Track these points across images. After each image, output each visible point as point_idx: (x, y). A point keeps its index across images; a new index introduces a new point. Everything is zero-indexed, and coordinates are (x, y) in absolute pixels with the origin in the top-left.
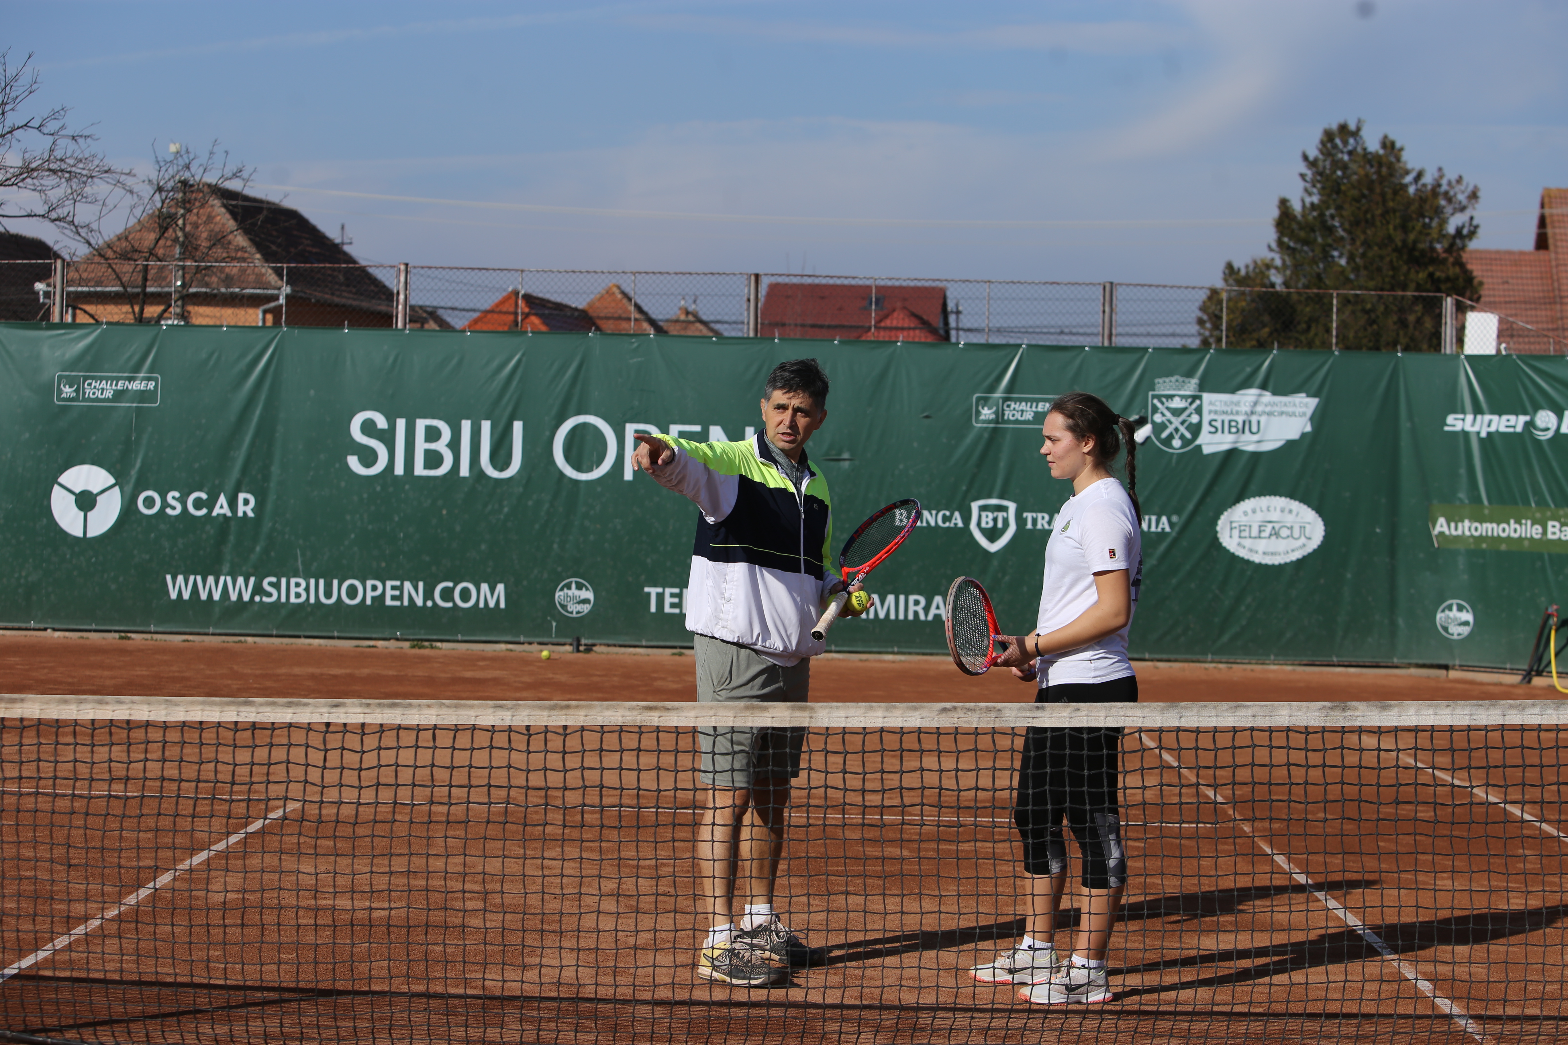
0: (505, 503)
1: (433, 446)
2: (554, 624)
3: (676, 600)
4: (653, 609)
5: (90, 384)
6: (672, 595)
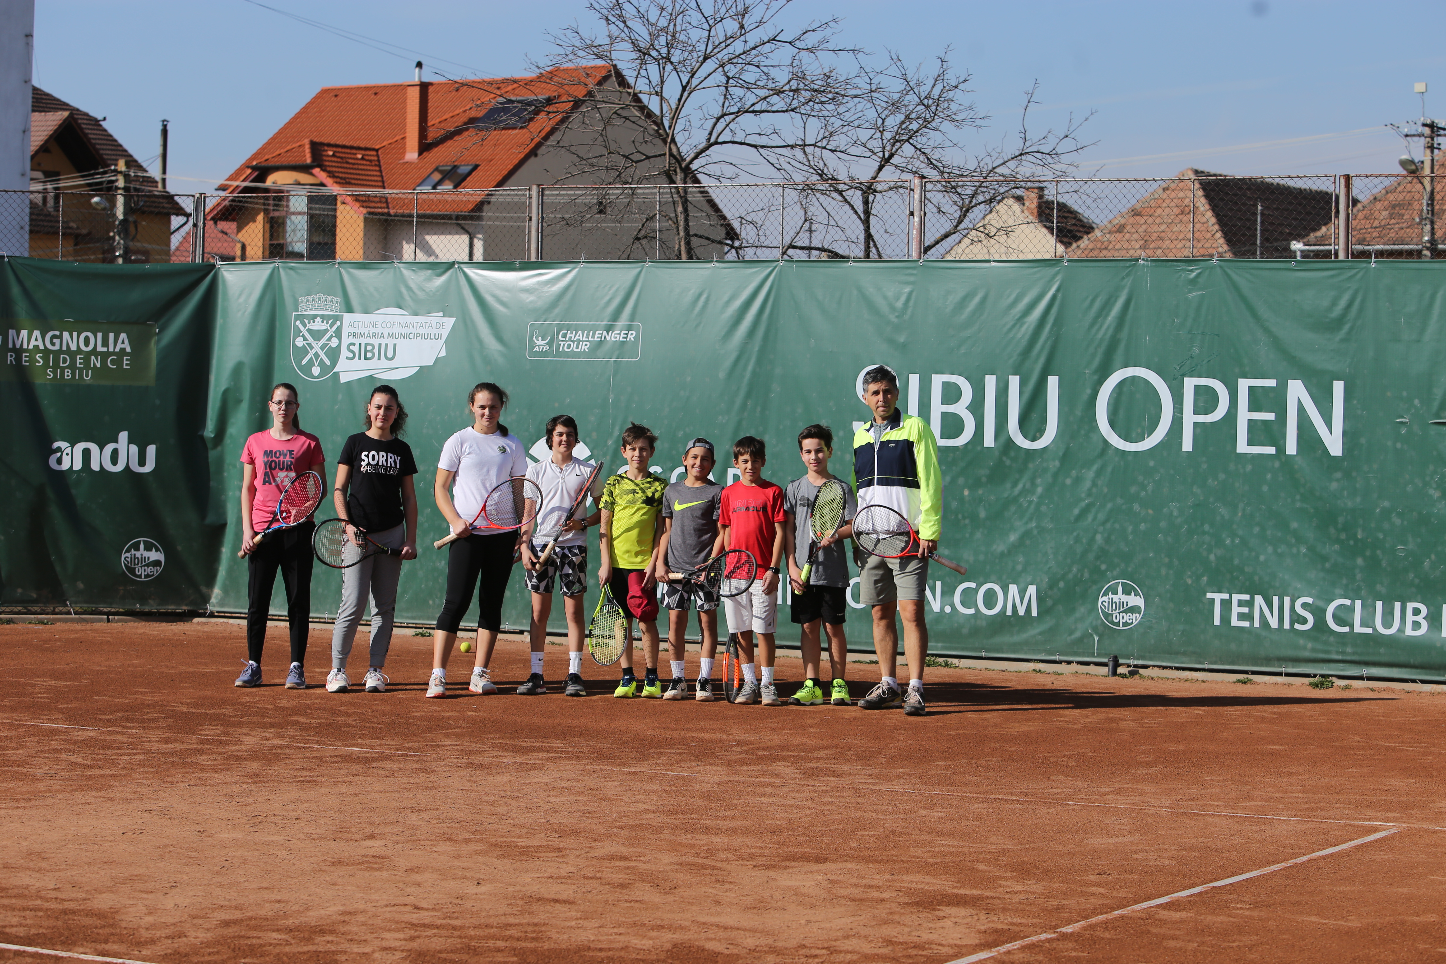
0: (1039, 481)
1: (951, 409)
2: (1096, 639)
3: (1246, 610)
4: (1217, 622)
5: (565, 336)
6: (1241, 604)
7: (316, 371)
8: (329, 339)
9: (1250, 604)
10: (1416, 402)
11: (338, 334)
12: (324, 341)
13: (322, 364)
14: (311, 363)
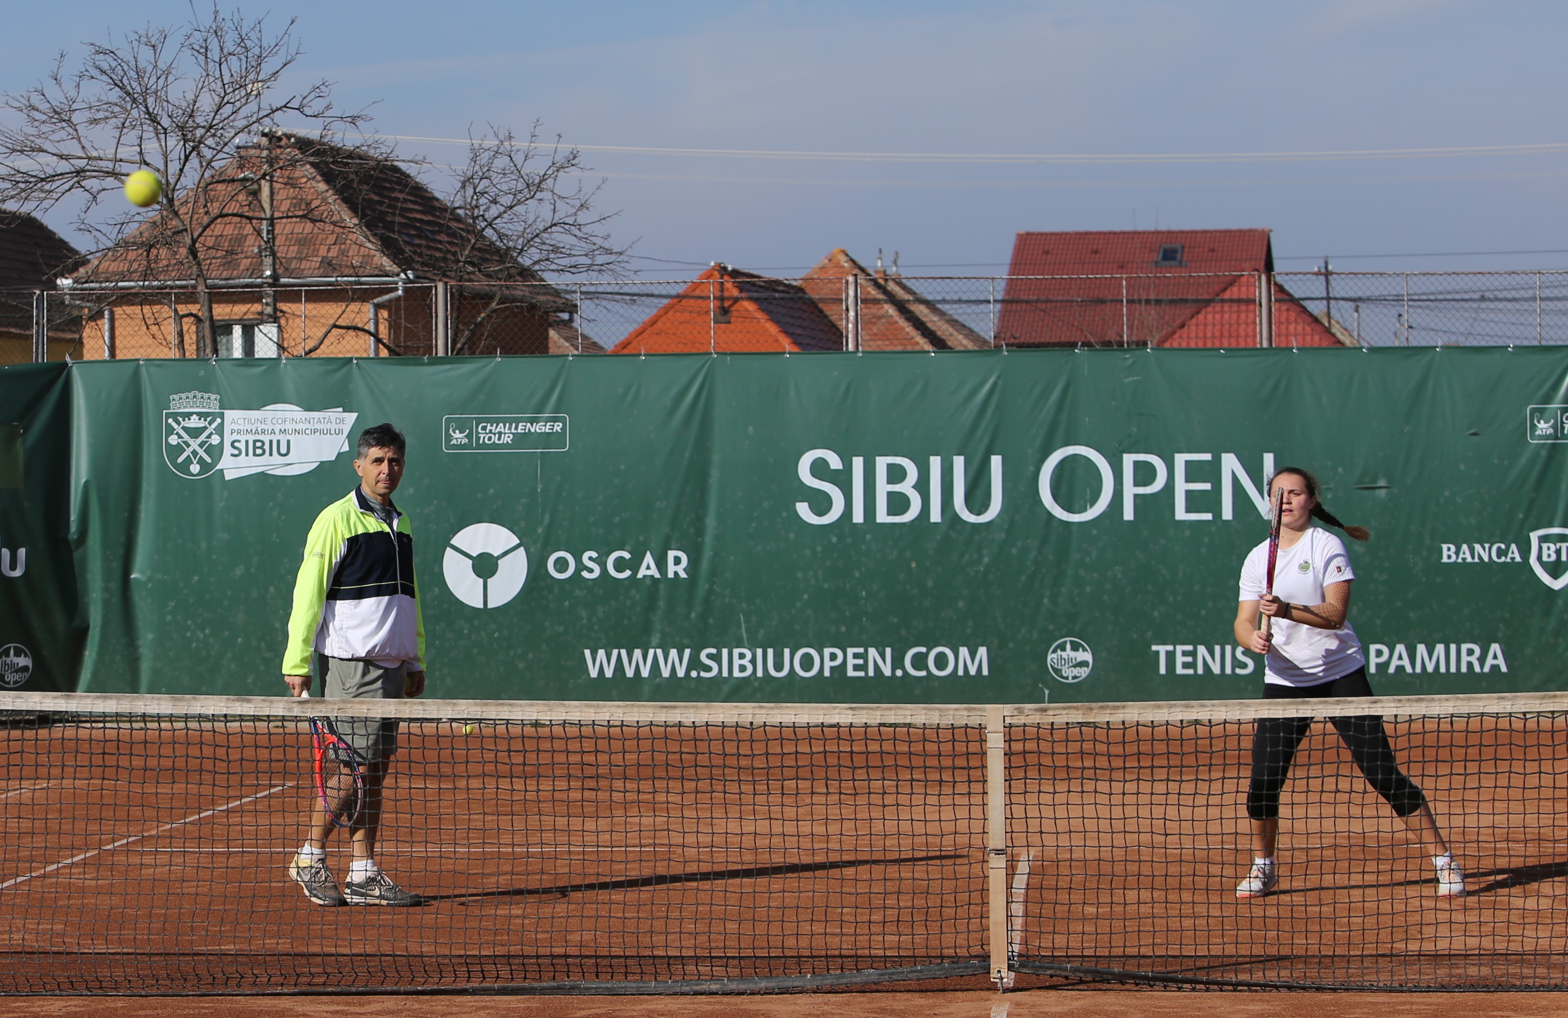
0: (985, 551)
1: (896, 488)
2: (1047, 692)
3: (1189, 659)
4: (1163, 670)
5: (484, 428)
6: (1185, 654)
7: (195, 468)
8: (209, 437)
9: (1193, 654)
10: (1340, 470)
11: (220, 430)
12: (203, 438)
13: (201, 461)
14: (188, 461)
